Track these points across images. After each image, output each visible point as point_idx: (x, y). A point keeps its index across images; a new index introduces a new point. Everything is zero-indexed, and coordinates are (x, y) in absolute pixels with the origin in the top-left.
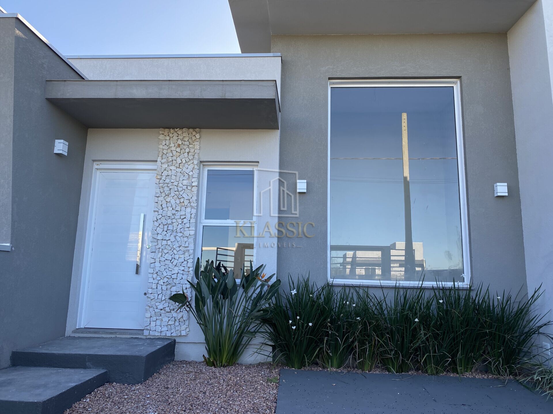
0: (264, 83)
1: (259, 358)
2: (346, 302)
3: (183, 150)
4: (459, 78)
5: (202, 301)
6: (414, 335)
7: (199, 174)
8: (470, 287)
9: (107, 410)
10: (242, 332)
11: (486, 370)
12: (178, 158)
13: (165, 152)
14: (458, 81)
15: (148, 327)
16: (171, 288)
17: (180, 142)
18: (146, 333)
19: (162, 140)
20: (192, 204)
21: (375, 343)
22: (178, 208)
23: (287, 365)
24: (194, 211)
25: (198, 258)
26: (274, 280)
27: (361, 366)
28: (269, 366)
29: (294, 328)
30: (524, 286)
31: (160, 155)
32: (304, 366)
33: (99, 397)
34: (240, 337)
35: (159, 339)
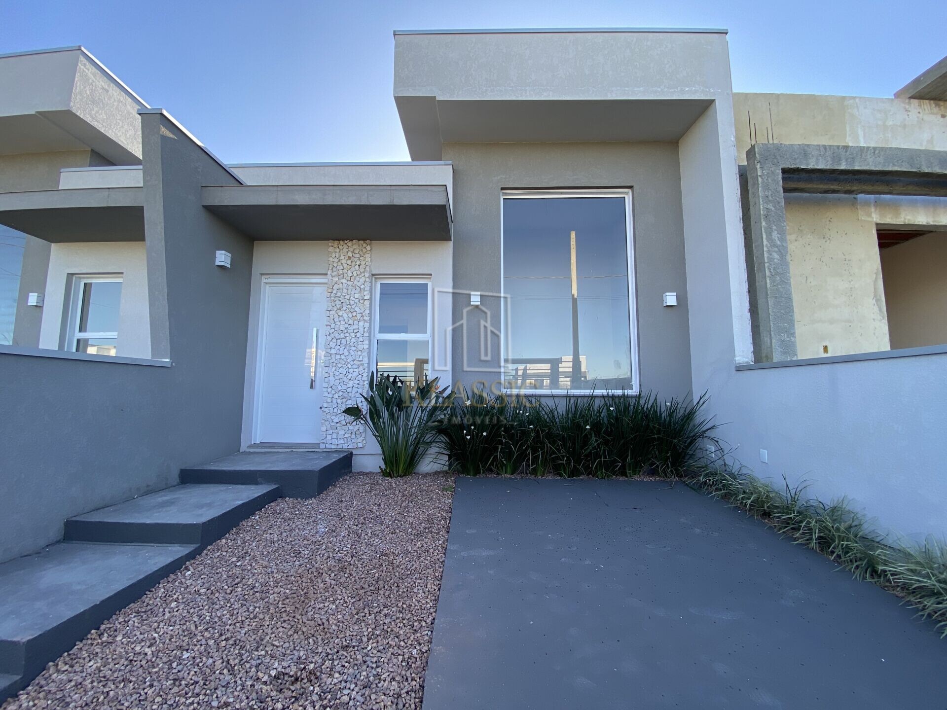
0: (434, 188)
1: (436, 467)
2: (519, 412)
3: (354, 263)
4: (631, 187)
5: (376, 414)
6: (586, 440)
7: (371, 287)
8: (640, 395)
9: (275, 527)
10: (418, 443)
11: (653, 472)
12: (349, 271)
13: (335, 264)
14: (630, 191)
15: (324, 441)
16: (346, 402)
17: (350, 254)
18: (322, 446)
19: (331, 253)
20: (365, 318)
21: (547, 450)
22: (351, 322)
23: (463, 473)
24: (367, 325)
25: (373, 372)
26: (448, 391)
27: (534, 472)
28: (445, 474)
29: (468, 437)
30: (690, 393)
31: (331, 268)
32: (480, 473)
33: (270, 513)
34: (416, 448)
35: (336, 451)
